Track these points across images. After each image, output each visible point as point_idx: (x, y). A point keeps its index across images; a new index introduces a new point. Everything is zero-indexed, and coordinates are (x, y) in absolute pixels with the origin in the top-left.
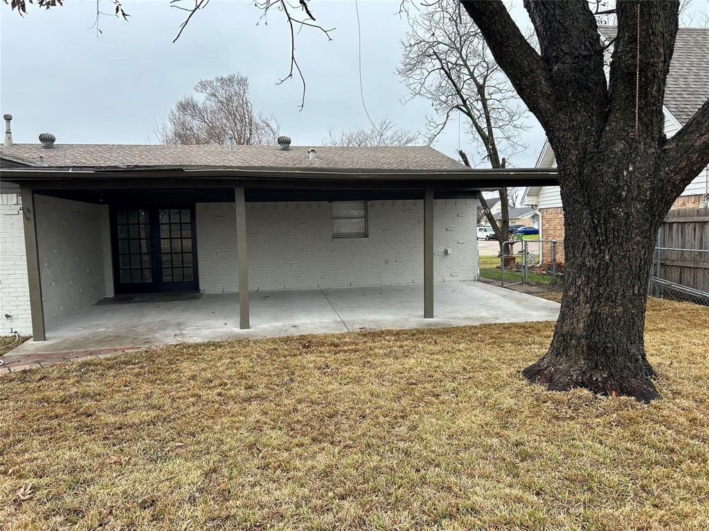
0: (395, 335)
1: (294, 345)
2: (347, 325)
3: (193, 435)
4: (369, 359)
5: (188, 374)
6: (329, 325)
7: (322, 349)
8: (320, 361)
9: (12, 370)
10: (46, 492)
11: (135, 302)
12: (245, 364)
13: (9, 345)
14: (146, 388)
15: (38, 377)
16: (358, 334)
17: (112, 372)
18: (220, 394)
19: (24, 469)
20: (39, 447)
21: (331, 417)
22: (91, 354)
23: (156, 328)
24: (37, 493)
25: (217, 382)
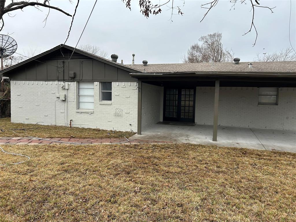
0: (293, 155)
1: (238, 152)
2: (265, 147)
3: (196, 182)
4: (278, 165)
5: (192, 156)
6: (255, 145)
7: (252, 156)
8: (252, 161)
9: (132, 144)
10: (144, 190)
11: (170, 124)
12: (215, 156)
13: (130, 135)
14: (176, 159)
15: (140, 148)
16: (271, 152)
17: (163, 150)
18: (206, 167)
19: (137, 180)
20: (141, 173)
21: (259, 189)
22: (156, 142)
23: (178, 135)
24: (142, 190)
25: (204, 162)
